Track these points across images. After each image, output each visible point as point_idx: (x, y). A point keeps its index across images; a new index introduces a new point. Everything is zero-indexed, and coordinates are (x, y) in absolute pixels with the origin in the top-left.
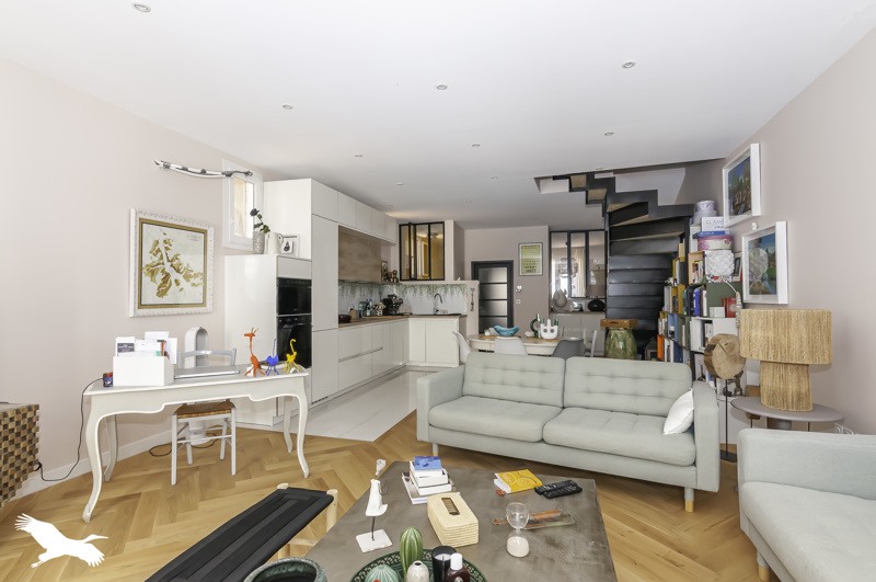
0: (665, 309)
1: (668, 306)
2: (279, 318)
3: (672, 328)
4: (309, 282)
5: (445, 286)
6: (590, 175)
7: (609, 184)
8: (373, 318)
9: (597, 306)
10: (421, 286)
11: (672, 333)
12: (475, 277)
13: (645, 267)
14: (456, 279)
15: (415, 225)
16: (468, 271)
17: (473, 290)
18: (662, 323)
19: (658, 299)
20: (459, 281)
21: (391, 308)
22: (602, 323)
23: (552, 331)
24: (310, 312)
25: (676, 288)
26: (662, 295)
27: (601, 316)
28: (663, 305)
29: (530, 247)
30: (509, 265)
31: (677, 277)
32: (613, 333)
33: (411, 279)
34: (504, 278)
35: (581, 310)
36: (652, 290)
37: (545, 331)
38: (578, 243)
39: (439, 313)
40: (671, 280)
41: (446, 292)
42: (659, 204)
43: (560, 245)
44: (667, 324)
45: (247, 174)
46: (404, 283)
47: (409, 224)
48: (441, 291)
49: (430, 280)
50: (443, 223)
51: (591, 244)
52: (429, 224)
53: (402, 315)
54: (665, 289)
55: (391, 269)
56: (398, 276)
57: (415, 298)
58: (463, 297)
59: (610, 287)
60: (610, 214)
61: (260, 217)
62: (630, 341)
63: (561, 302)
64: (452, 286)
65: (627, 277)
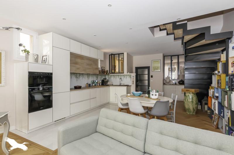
0: (213, 85)
1: (214, 83)
2: (29, 89)
3: (217, 95)
4: (52, 74)
5: (124, 75)
6: (174, 23)
7: (184, 26)
8: (95, 86)
9: (182, 82)
10: (116, 75)
11: (217, 97)
12: (137, 72)
13: (202, 66)
14: (127, 73)
15: (114, 55)
16: (134, 70)
17: (133, 77)
18: (211, 92)
19: (209, 80)
20: (129, 74)
21: (104, 83)
22: (182, 91)
23: (156, 95)
24: (52, 86)
25: (220, 76)
26: (211, 79)
27: (182, 87)
28: (212, 83)
29: (156, 61)
30: (148, 68)
31: (220, 70)
32: (187, 94)
33: (112, 73)
34: (146, 72)
35: (176, 84)
36: (206, 77)
37: (153, 95)
38: (175, 61)
39: (122, 85)
40: (216, 72)
41: (124, 77)
42: (211, 34)
43: (168, 61)
44: (213, 92)
45: (18, 29)
46: (111, 74)
47: (112, 54)
48: (122, 77)
49: (119, 73)
50: (123, 53)
51: (180, 61)
52: (119, 54)
53: (108, 85)
54: (213, 76)
55: (106, 70)
56: (109, 72)
57: (114, 79)
58: (130, 80)
59: (186, 75)
60: (185, 43)
61: (24, 47)
62: (195, 98)
63: (168, 81)
64: (126, 75)
65: (194, 71)
